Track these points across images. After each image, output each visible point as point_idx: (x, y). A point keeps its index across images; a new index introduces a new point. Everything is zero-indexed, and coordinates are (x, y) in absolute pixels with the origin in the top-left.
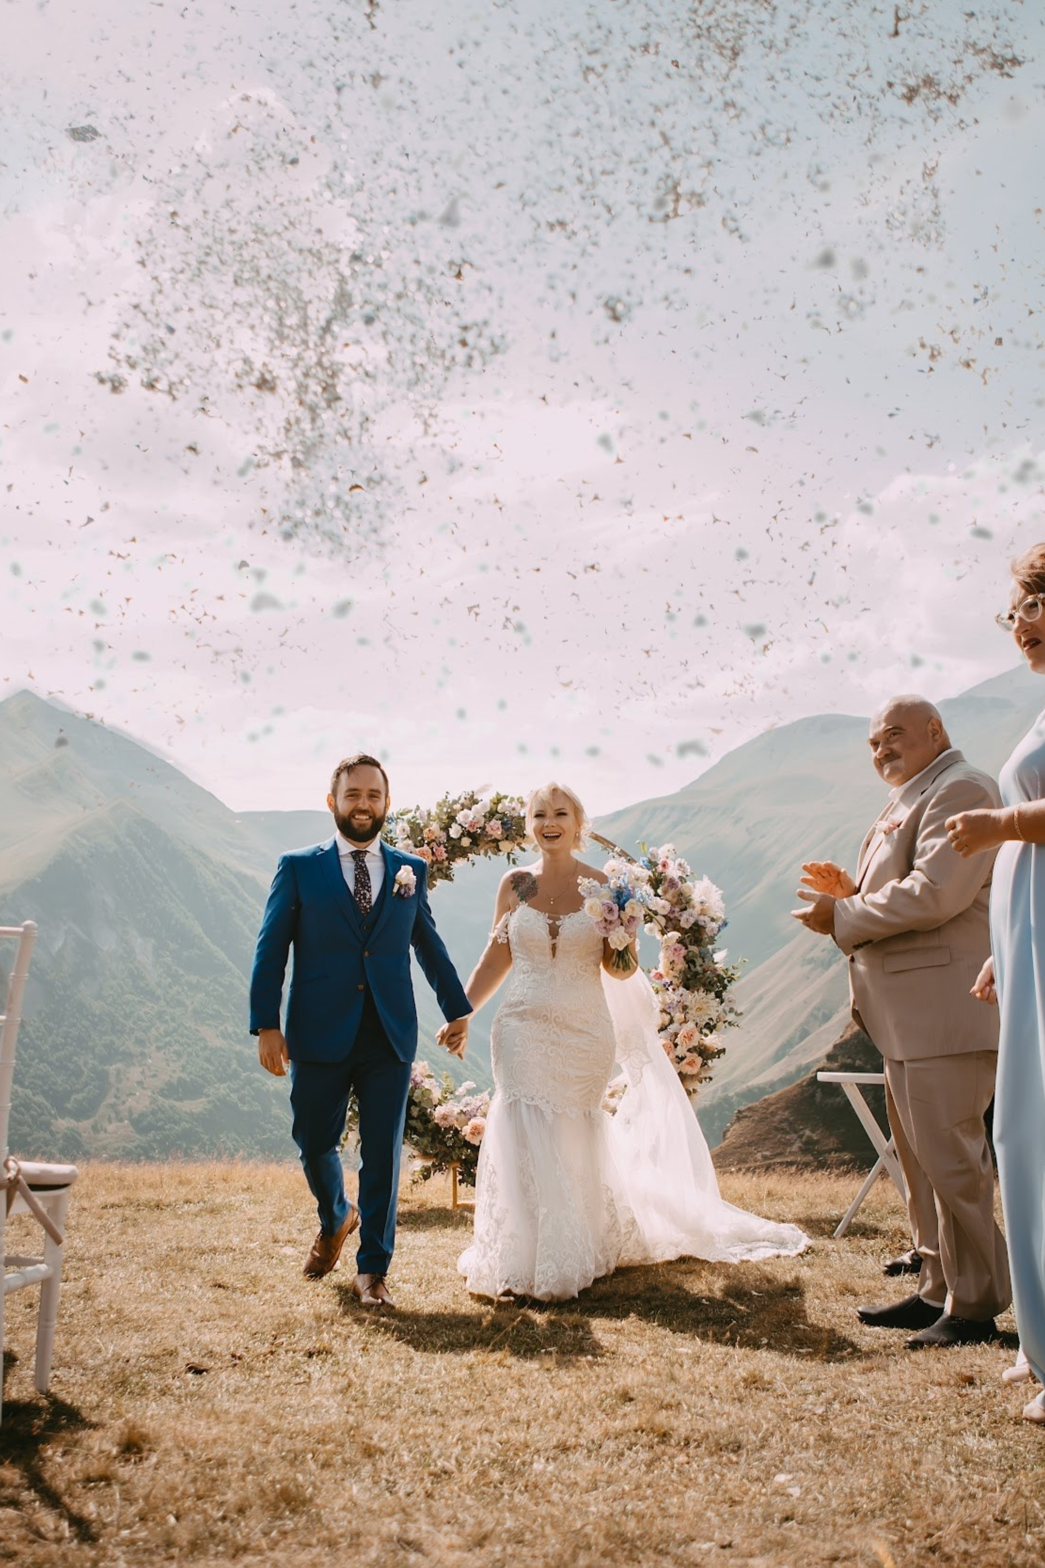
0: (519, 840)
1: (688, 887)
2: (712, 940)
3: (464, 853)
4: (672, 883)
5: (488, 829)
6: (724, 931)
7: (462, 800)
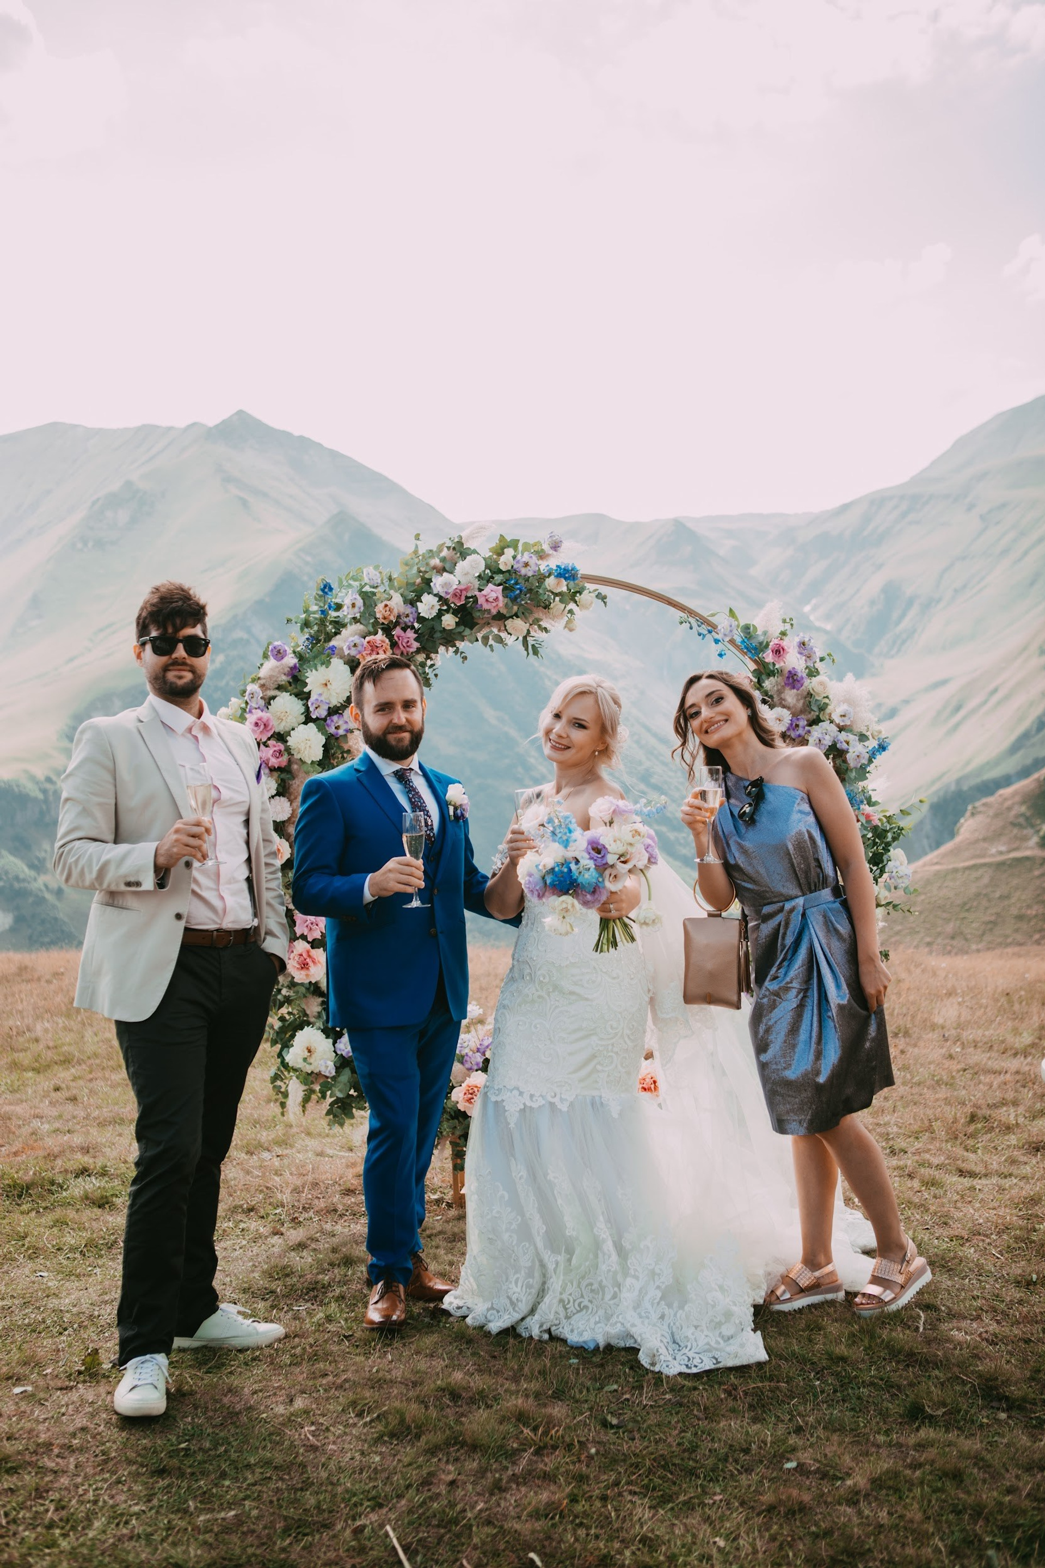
0: (539, 614)
1: (821, 683)
2: (862, 772)
3: (449, 639)
4: (792, 680)
5: (481, 600)
6: (880, 759)
7: (445, 553)
